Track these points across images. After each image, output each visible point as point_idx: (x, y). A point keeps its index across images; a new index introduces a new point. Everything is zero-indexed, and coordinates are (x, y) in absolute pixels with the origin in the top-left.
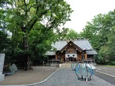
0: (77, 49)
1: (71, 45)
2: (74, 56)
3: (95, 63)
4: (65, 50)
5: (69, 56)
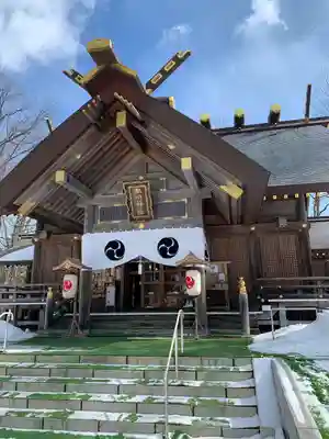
0: (186, 164)
5: (115, 250)
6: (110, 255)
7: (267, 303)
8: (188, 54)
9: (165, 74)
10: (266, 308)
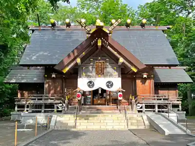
2: (110, 84)
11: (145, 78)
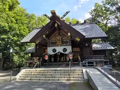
0: (69, 34)
1: (56, 25)
2: (65, 50)
3: (110, 64)
4: (44, 36)
5: (54, 50)
6: (54, 52)
7: (84, 61)
8: (69, 12)
9: (64, 16)
10: (84, 62)
11: (87, 46)
